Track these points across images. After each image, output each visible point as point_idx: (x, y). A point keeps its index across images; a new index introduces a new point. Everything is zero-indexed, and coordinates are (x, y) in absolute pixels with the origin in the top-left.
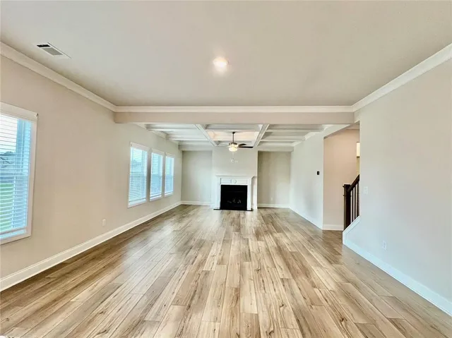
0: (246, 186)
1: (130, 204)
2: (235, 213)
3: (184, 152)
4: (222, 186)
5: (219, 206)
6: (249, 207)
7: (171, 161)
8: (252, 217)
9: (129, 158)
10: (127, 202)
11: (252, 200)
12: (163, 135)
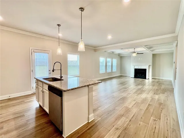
0: (146, 69)
1: (100, 73)
2: (140, 80)
3: (121, 57)
4: (135, 69)
5: (134, 77)
6: (147, 77)
7: (115, 60)
8: (149, 81)
9: (99, 61)
10: (99, 72)
11: (149, 75)
12: (111, 52)
